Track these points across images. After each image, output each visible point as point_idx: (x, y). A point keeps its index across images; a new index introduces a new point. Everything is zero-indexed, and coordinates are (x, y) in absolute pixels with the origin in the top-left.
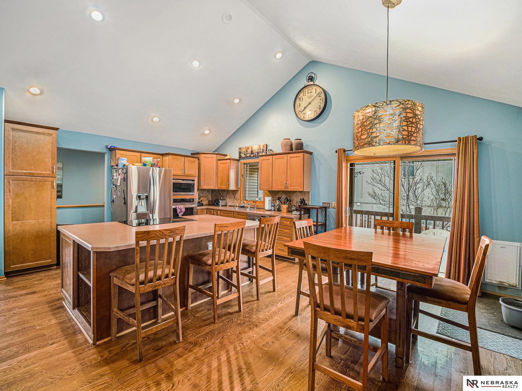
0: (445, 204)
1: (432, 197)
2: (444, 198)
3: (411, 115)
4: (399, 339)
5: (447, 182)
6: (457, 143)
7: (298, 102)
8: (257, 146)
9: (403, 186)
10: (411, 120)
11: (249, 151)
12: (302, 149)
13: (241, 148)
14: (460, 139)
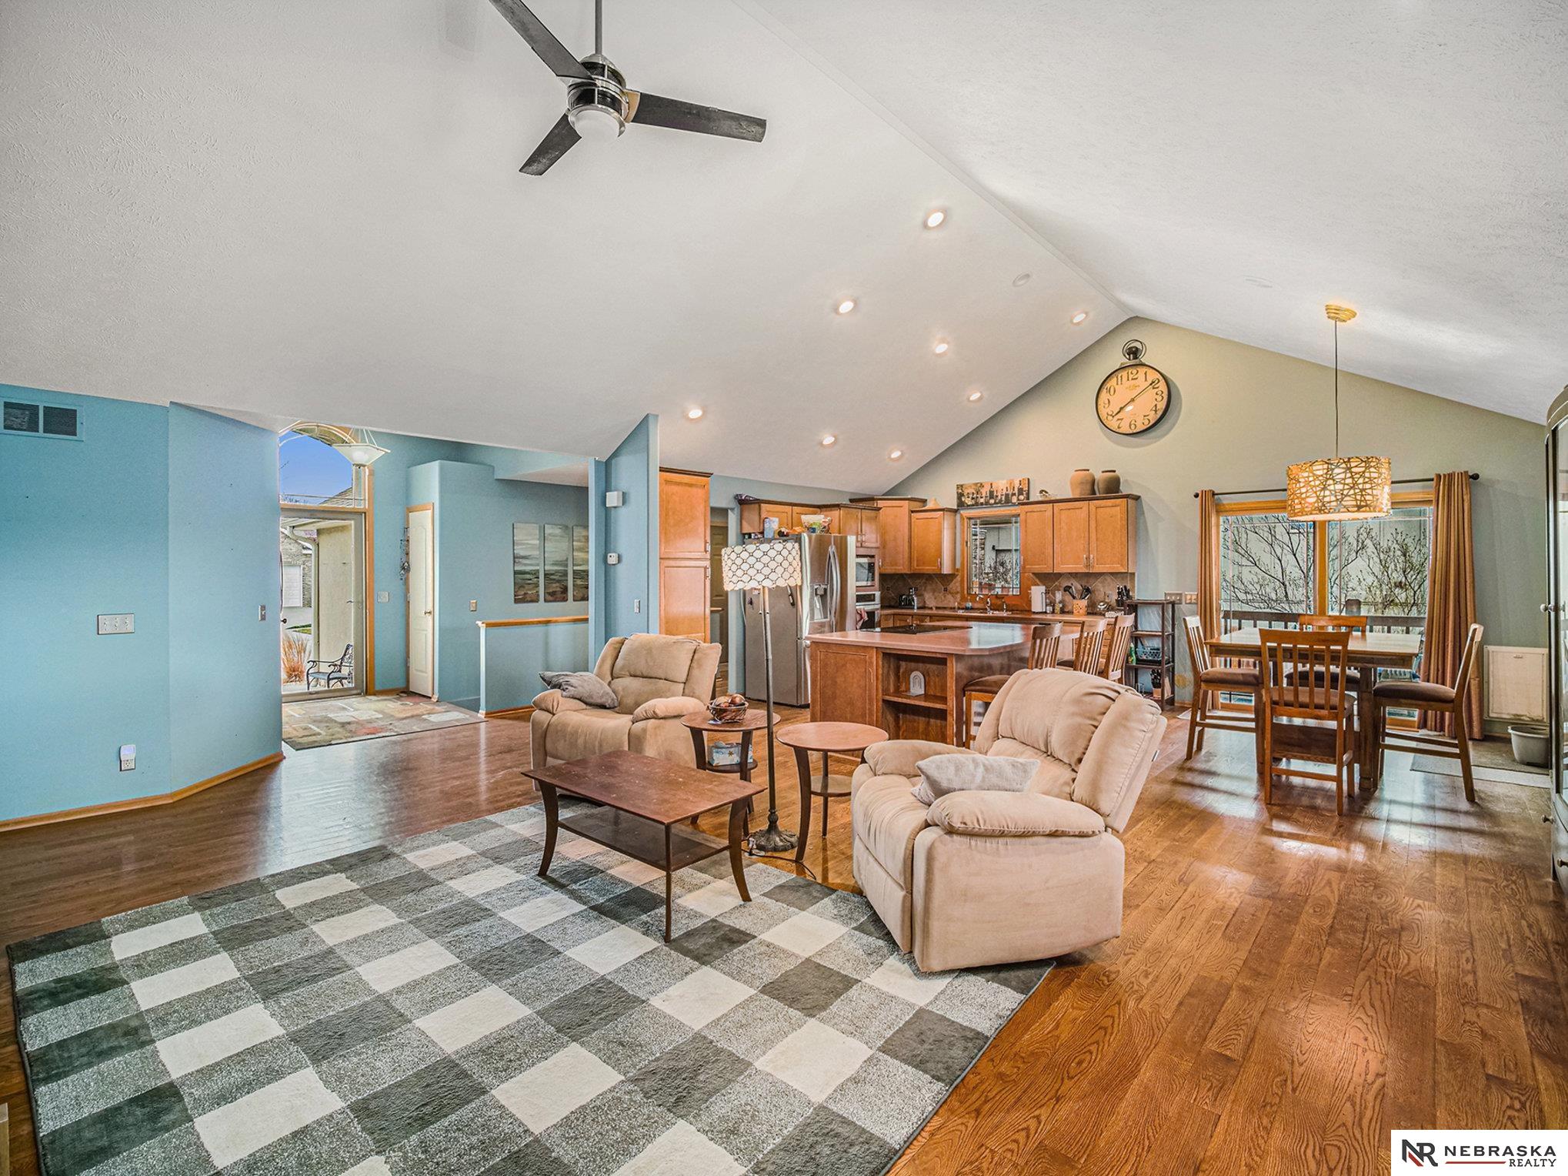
0: (1404, 595)
1: (1370, 579)
2: (1401, 582)
3: (1376, 475)
4: (1365, 754)
5: (1409, 541)
6: (1433, 483)
7: (1104, 395)
8: (1005, 481)
9: (1295, 555)
10: (1375, 480)
11: (985, 491)
12: (1117, 490)
13: (962, 486)
14: (1439, 476)
